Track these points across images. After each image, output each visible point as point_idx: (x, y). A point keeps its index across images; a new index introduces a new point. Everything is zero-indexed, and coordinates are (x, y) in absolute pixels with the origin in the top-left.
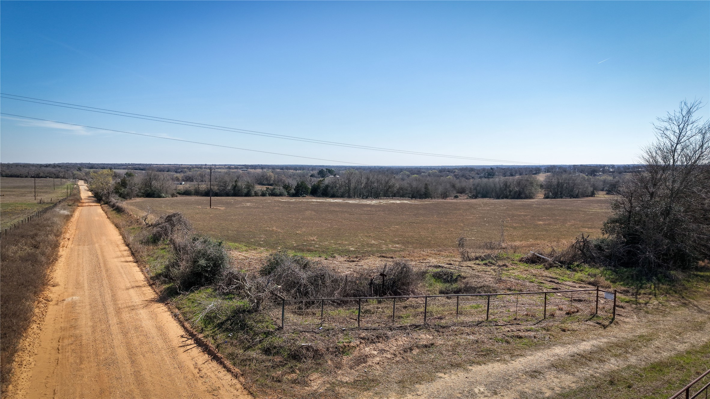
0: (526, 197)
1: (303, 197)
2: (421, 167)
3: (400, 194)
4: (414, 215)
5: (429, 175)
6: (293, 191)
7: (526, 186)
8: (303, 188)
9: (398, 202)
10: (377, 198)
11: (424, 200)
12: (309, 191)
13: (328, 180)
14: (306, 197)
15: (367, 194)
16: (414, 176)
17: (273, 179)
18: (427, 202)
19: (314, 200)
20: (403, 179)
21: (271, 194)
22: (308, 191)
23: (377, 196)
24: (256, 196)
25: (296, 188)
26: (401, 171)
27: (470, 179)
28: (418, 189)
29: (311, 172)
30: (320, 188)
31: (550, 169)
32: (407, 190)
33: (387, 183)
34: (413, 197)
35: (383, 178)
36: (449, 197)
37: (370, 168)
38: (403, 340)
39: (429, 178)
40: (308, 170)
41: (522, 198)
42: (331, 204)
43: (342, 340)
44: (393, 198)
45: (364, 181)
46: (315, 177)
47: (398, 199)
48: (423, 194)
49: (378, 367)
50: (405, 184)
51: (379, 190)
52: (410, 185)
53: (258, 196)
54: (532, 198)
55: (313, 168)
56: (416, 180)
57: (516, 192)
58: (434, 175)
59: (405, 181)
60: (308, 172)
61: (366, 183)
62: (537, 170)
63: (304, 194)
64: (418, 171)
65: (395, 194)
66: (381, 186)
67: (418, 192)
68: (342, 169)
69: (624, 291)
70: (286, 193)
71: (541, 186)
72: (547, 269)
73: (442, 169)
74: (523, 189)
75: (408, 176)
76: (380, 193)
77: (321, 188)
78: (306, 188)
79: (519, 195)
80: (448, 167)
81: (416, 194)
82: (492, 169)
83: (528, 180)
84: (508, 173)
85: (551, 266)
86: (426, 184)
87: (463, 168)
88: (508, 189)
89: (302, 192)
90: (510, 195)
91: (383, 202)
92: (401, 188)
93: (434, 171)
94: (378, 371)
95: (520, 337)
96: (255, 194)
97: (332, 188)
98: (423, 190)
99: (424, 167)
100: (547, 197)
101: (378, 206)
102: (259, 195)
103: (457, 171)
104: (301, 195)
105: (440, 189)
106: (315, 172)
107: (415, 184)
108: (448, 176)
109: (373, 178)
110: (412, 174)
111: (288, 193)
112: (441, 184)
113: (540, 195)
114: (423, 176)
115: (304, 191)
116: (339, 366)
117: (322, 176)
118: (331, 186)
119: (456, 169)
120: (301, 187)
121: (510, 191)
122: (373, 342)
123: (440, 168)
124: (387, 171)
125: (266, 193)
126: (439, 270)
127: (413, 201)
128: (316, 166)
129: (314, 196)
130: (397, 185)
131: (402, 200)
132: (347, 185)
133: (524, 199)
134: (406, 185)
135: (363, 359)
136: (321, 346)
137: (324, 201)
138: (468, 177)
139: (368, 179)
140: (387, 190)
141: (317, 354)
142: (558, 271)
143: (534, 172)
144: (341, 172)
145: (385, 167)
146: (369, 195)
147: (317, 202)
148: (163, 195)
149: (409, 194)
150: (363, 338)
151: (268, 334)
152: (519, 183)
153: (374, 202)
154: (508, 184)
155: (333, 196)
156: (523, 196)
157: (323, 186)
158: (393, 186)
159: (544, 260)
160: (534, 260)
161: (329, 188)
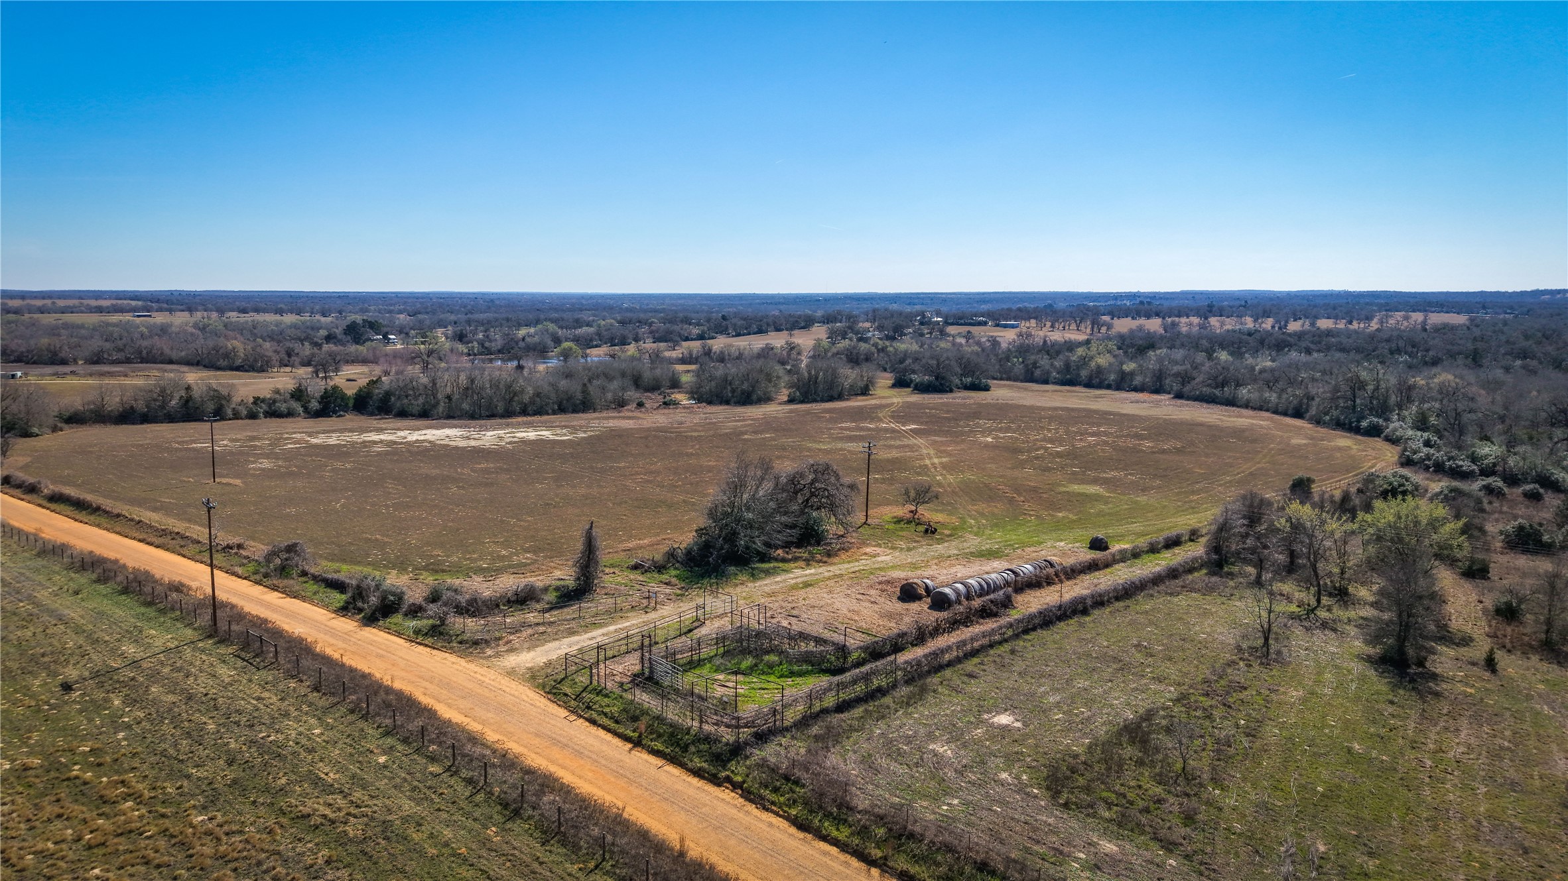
0: (760, 400)
1: (339, 417)
3: (535, 406)
6: (314, 405)
7: (758, 381)
8: (336, 398)
9: (532, 434)
10: (492, 422)
12: (351, 404)
14: (344, 416)
15: (472, 409)
17: (242, 355)
21: (267, 412)
22: (347, 403)
23: (491, 411)
24: (237, 419)
25: (322, 399)
30: (373, 396)
31: (831, 317)
32: (548, 395)
33: (510, 387)
36: (626, 405)
38: (530, 631)
41: (748, 404)
43: (497, 634)
44: (522, 420)
46: (338, 341)
51: (495, 395)
52: (555, 387)
53: (242, 419)
54: (772, 400)
57: (743, 392)
62: (807, 320)
63: (340, 411)
65: (525, 405)
67: (566, 398)
69: (682, 587)
70: (301, 410)
72: (642, 573)
74: (753, 387)
76: (497, 407)
77: (376, 396)
78: (343, 397)
79: (746, 396)
81: (565, 402)
85: (646, 571)
89: (335, 406)
91: (506, 434)
92: (538, 392)
94: (517, 645)
96: (234, 414)
98: (579, 396)
100: (790, 400)
102: (243, 415)
104: (335, 412)
107: (563, 385)
111: (306, 410)
113: (782, 397)
115: (341, 405)
116: (498, 645)
117: (356, 338)
118: (397, 393)
120: (331, 396)
125: (259, 412)
126: (562, 583)
127: (558, 431)
129: (363, 416)
130: (530, 390)
132: (430, 392)
134: (547, 388)
135: (510, 641)
136: (487, 637)
140: (511, 400)
141: (487, 642)
142: (650, 575)
146: (476, 413)
148: (35, 430)
151: (458, 635)
153: (489, 436)
155: (402, 413)
157: (380, 393)
158: (522, 391)
159: (643, 566)
160: (636, 567)
161: (393, 399)
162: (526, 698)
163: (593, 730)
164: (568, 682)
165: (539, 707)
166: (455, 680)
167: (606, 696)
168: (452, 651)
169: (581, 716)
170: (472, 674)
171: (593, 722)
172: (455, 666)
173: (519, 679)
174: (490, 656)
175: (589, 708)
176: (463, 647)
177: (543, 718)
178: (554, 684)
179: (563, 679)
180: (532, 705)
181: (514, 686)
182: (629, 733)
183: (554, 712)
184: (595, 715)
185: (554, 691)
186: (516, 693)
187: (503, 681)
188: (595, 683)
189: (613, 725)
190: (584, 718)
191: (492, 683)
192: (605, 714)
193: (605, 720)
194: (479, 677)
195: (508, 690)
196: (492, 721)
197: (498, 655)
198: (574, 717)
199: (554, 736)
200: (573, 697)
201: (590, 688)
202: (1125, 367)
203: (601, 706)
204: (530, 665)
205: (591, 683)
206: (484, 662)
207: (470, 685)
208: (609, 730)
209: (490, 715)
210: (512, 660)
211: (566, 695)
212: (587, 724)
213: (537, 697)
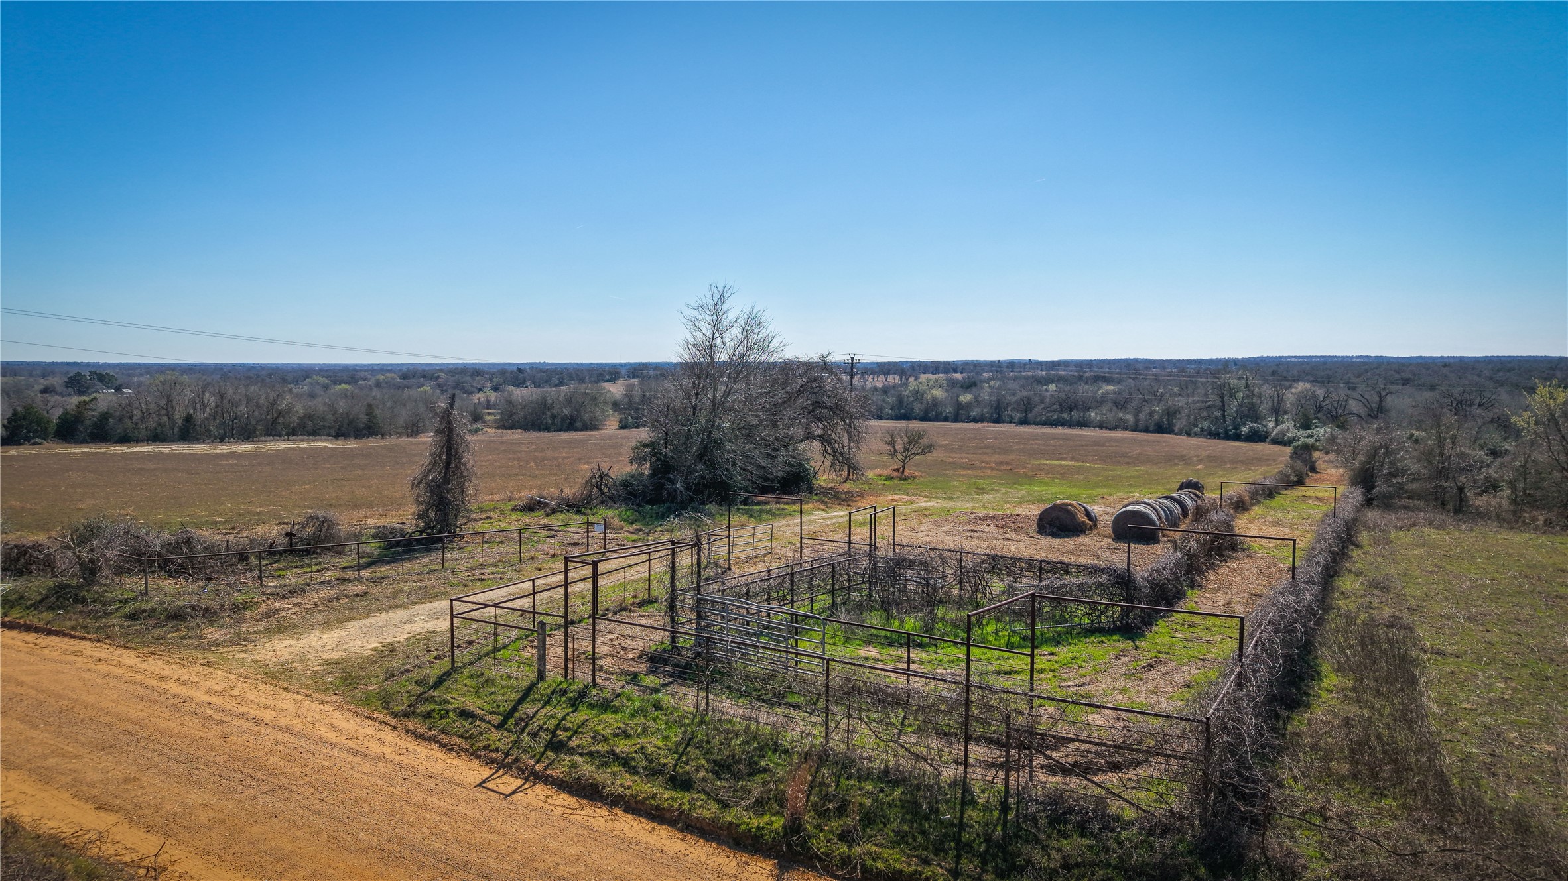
0: (586, 427)
1: (35, 444)
2: (356, 365)
3: (308, 427)
4: (342, 468)
5: (378, 385)
7: (582, 405)
8: (31, 422)
9: (304, 445)
10: (248, 439)
11: (365, 440)
12: (52, 429)
13: (105, 398)
14: (41, 444)
15: (221, 431)
16: (340, 387)
18: (372, 443)
19: (73, 450)
20: (312, 396)
22: (47, 428)
23: (247, 435)
25: (9, 422)
26: (307, 377)
27: (473, 392)
28: (351, 417)
29: (42, 381)
30: (82, 422)
31: (637, 370)
32: (323, 419)
33: (273, 405)
34: (340, 434)
35: (263, 395)
36: (423, 432)
37: (222, 369)
38: (327, 592)
39: (376, 392)
40: (31, 375)
41: (576, 430)
42: (125, 456)
43: (240, 598)
44: (290, 438)
45: (211, 400)
46: (57, 393)
47: (303, 440)
48: (364, 429)
49: (294, 617)
50: (319, 405)
51: (253, 422)
52: (332, 408)
54: (598, 429)
55: (47, 369)
56: (344, 395)
57: (565, 418)
58: (390, 385)
59: (319, 400)
60: (31, 379)
61: (217, 406)
62: (611, 373)
63: (34, 437)
64: (350, 375)
65: (293, 429)
66: (256, 413)
67: (350, 423)
68: (138, 371)
69: (637, 530)
71: (615, 405)
72: (547, 515)
73: (408, 370)
74: (578, 411)
75: (326, 387)
76: (255, 429)
77: (87, 422)
78: (42, 421)
79: (570, 424)
80: (423, 367)
81: (345, 429)
82: (520, 370)
83: (587, 394)
84: (555, 380)
85: (554, 511)
86: (370, 406)
87: (456, 369)
88: (549, 413)
89: (29, 431)
90: (553, 423)
91: (267, 446)
92: (310, 417)
93: (388, 375)
94: (295, 620)
95: (483, 580)
97: (121, 419)
98: (364, 418)
99: (365, 365)
100: (624, 426)
101: (255, 456)
103: (442, 375)
104: (27, 439)
105: (404, 416)
106: (57, 381)
107: (341, 406)
108: (423, 385)
109: (234, 393)
110: (335, 384)
112: (405, 405)
113: (613, 423)
114: (361, 388)
115: (37, 431)
116: (241, 621)
117: (79, 391)
118: (118, 414)
119: (441, 370)
120: (24, 419)
121: (553, 417)
122: (284, 597)
123: (404, 368)
124: (270, 375)
127: (339, 443)
128: (53, 364)
129: (69, 442)
130: (300, 409)
131: (313, 441)
132: (164, 412)
133: (581, 430)
134: (322, 408)
135: (276, 612)
136: (211, 604)
137: (103, 451)
138: (468, 387)
139: (222, 396)
140: (275, 421)
141: (207, 614)
142: (562, 517)
143: (608, 377)
144: (135, 379)
145: (262, 367)
146: (225, 433)
147: (83, 453)
149: (330, 427)
150: (271, 594)
151: (126, 601)
152: (569, 400)
153: (242, 448)
154: (549, 402)
155: (125, 439)
156: (578, 424)
157: (93, 416)
158: (289, 410)
159: (546, 505)
160: (532, 507)
161: (111, 421)
162: (331, 736)
163: (598, 817)
164: (462, 680)
165: (381, 758)
166: (90, 699)
167: (605, 706)
168: (103, 635)
169: (536, 777)
170: (153, 683)
171: (590, 792)
172: (100, 667)
173: (303, 686)
174: (216, 643)
175: (557, 746)
176: (137, 626)
177: (399, 791)
178: (417, 690)
179: (447, 674)
180: (353, 752)
181: (290, 706)
182: (741, 816)
183: (437, 769)
184: (587, 769)
185: (423, 708)
186: (297, 724)
187: (251, 695)
188: (554, 674)
189: (668, 797)
190: (549, 781)
191: (215, 700)
192: (625, 762)
193: (628, 780)
194: (173, 687)
195: (268, 715)
196: (203, 817)
197: (239, 640)
198: (506, 783)
199: (456, 851)
200: (495, 719)
201: (543, 689)
202: (961, 398)
203: (597, 737)
204: (335, 656)
205: (542, 676)
206: (197, 654)
207: (137, 711)
208: (657, 815)
209: (196, 797)
210: (281, 648)
211: (465, 714)
212: (565, 799)
213: (368, 729)
